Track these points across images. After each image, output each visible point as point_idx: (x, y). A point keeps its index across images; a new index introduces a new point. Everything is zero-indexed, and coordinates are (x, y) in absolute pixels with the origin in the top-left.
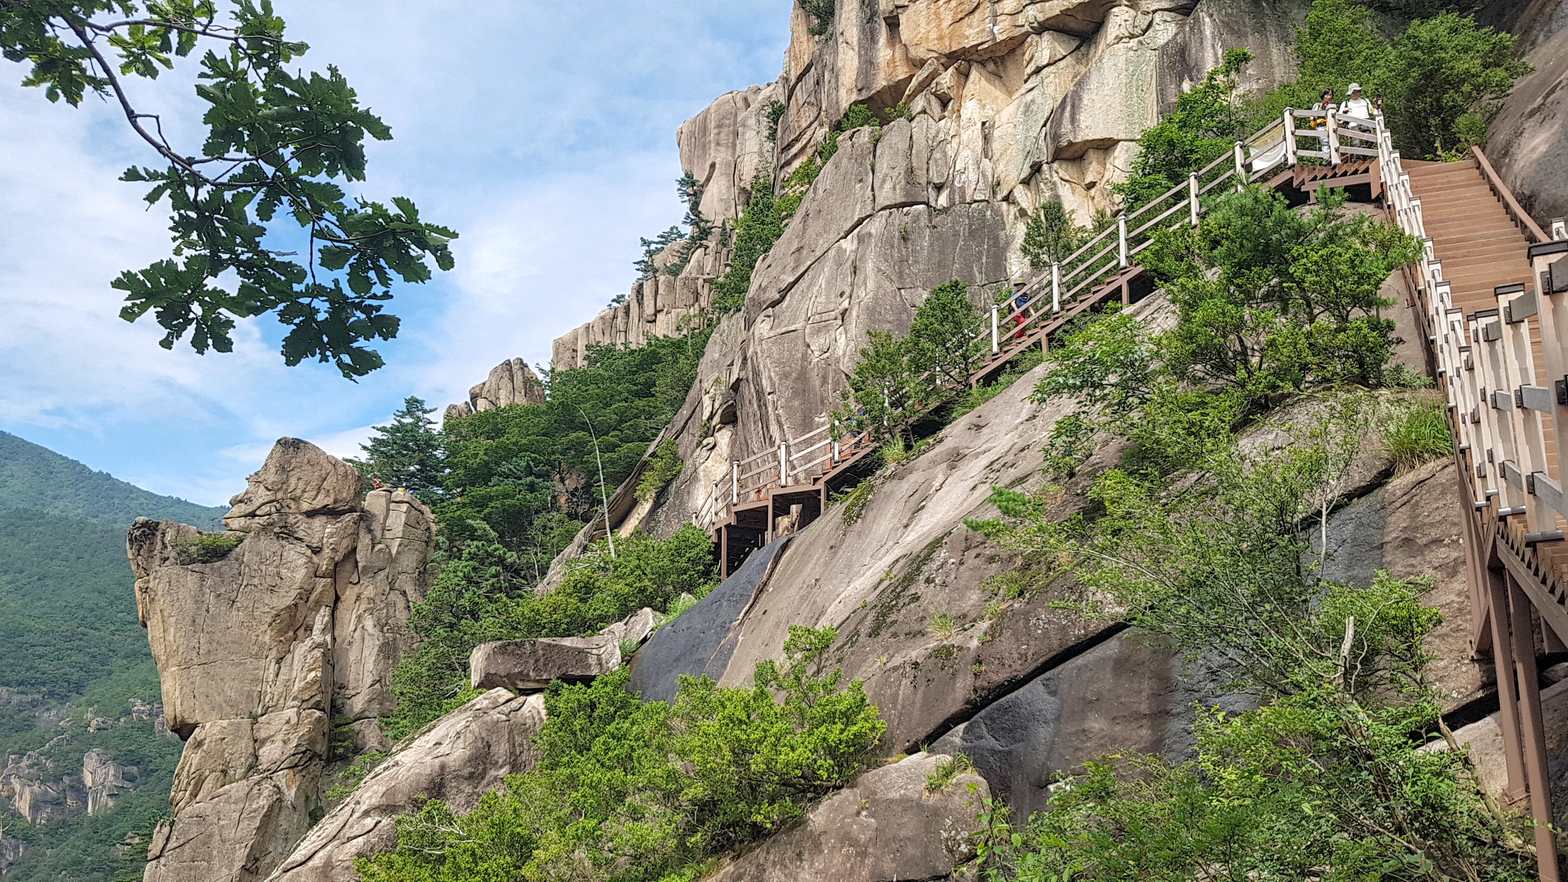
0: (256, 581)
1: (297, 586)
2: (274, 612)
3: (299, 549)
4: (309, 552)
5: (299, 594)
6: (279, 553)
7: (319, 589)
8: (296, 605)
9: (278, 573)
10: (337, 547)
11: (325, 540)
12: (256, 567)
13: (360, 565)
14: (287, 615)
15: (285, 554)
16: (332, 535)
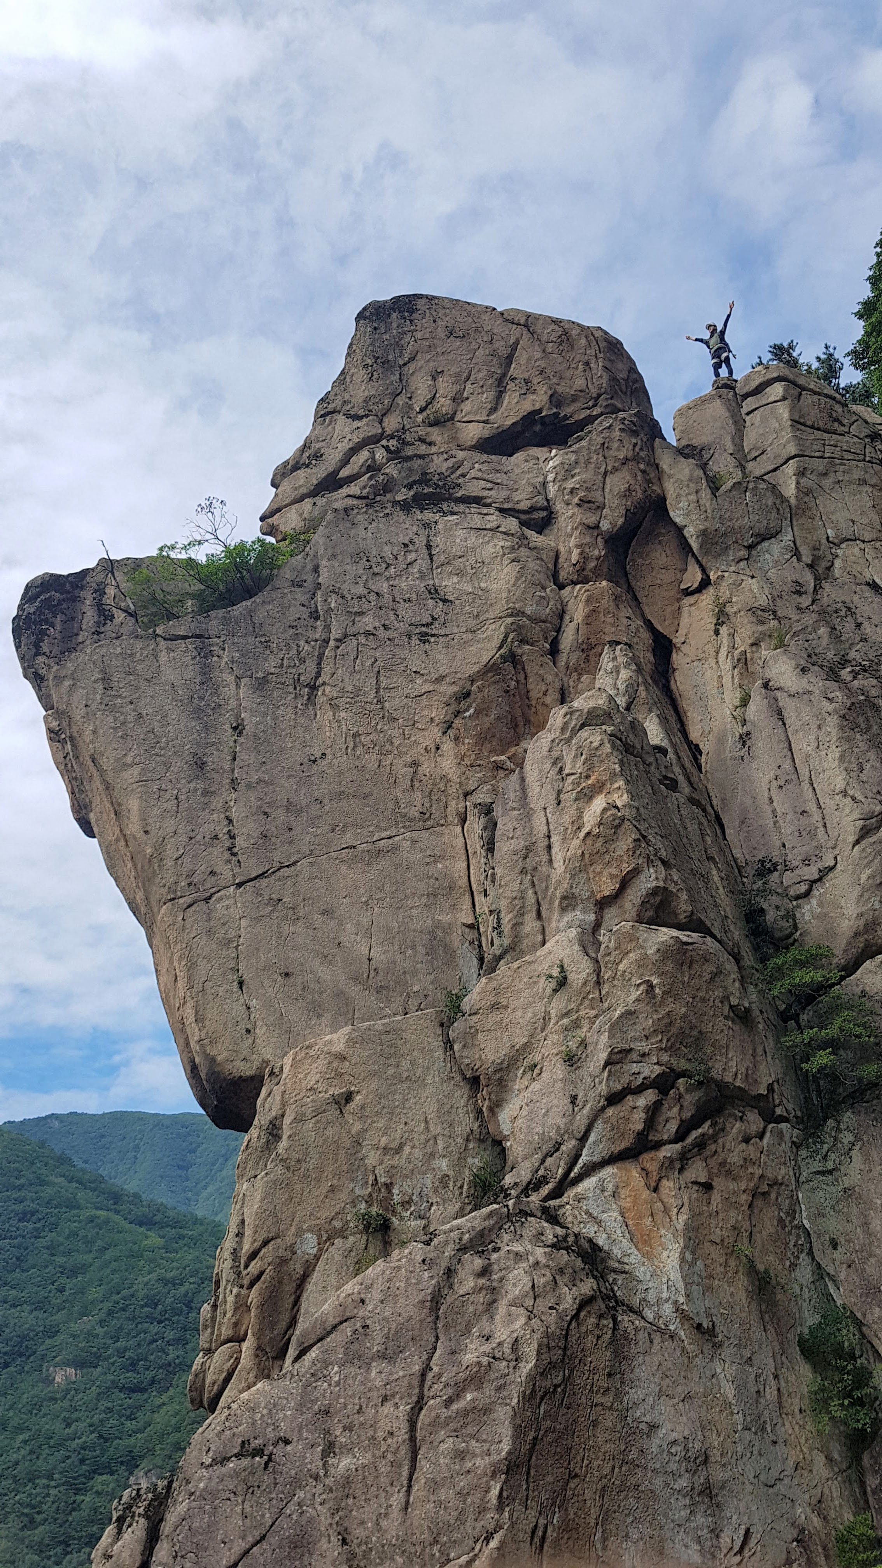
0: (368, 622)
1: (500, 608)
2: (448, 690)
3: (477, 521)
4: (512, 524)
5: (518, 628)
6: (421, 541)
7: (578, 612)
8: (512, 658)
9: (434, 592)
10: (597, 496)
11: (552, 489)
12: (360, 590)
13: (690, 532)
14: (493, 692)
15: (438, 540)
16: (568, 472)
